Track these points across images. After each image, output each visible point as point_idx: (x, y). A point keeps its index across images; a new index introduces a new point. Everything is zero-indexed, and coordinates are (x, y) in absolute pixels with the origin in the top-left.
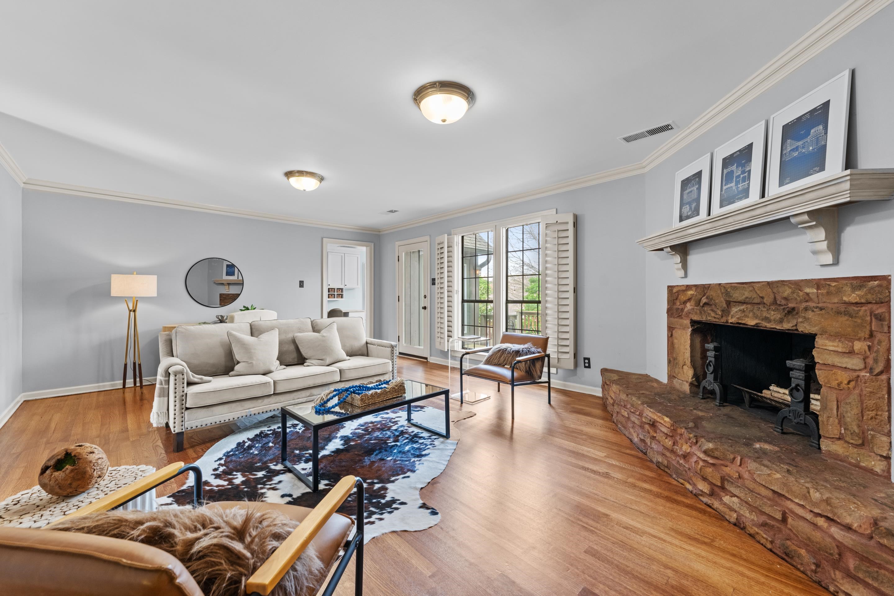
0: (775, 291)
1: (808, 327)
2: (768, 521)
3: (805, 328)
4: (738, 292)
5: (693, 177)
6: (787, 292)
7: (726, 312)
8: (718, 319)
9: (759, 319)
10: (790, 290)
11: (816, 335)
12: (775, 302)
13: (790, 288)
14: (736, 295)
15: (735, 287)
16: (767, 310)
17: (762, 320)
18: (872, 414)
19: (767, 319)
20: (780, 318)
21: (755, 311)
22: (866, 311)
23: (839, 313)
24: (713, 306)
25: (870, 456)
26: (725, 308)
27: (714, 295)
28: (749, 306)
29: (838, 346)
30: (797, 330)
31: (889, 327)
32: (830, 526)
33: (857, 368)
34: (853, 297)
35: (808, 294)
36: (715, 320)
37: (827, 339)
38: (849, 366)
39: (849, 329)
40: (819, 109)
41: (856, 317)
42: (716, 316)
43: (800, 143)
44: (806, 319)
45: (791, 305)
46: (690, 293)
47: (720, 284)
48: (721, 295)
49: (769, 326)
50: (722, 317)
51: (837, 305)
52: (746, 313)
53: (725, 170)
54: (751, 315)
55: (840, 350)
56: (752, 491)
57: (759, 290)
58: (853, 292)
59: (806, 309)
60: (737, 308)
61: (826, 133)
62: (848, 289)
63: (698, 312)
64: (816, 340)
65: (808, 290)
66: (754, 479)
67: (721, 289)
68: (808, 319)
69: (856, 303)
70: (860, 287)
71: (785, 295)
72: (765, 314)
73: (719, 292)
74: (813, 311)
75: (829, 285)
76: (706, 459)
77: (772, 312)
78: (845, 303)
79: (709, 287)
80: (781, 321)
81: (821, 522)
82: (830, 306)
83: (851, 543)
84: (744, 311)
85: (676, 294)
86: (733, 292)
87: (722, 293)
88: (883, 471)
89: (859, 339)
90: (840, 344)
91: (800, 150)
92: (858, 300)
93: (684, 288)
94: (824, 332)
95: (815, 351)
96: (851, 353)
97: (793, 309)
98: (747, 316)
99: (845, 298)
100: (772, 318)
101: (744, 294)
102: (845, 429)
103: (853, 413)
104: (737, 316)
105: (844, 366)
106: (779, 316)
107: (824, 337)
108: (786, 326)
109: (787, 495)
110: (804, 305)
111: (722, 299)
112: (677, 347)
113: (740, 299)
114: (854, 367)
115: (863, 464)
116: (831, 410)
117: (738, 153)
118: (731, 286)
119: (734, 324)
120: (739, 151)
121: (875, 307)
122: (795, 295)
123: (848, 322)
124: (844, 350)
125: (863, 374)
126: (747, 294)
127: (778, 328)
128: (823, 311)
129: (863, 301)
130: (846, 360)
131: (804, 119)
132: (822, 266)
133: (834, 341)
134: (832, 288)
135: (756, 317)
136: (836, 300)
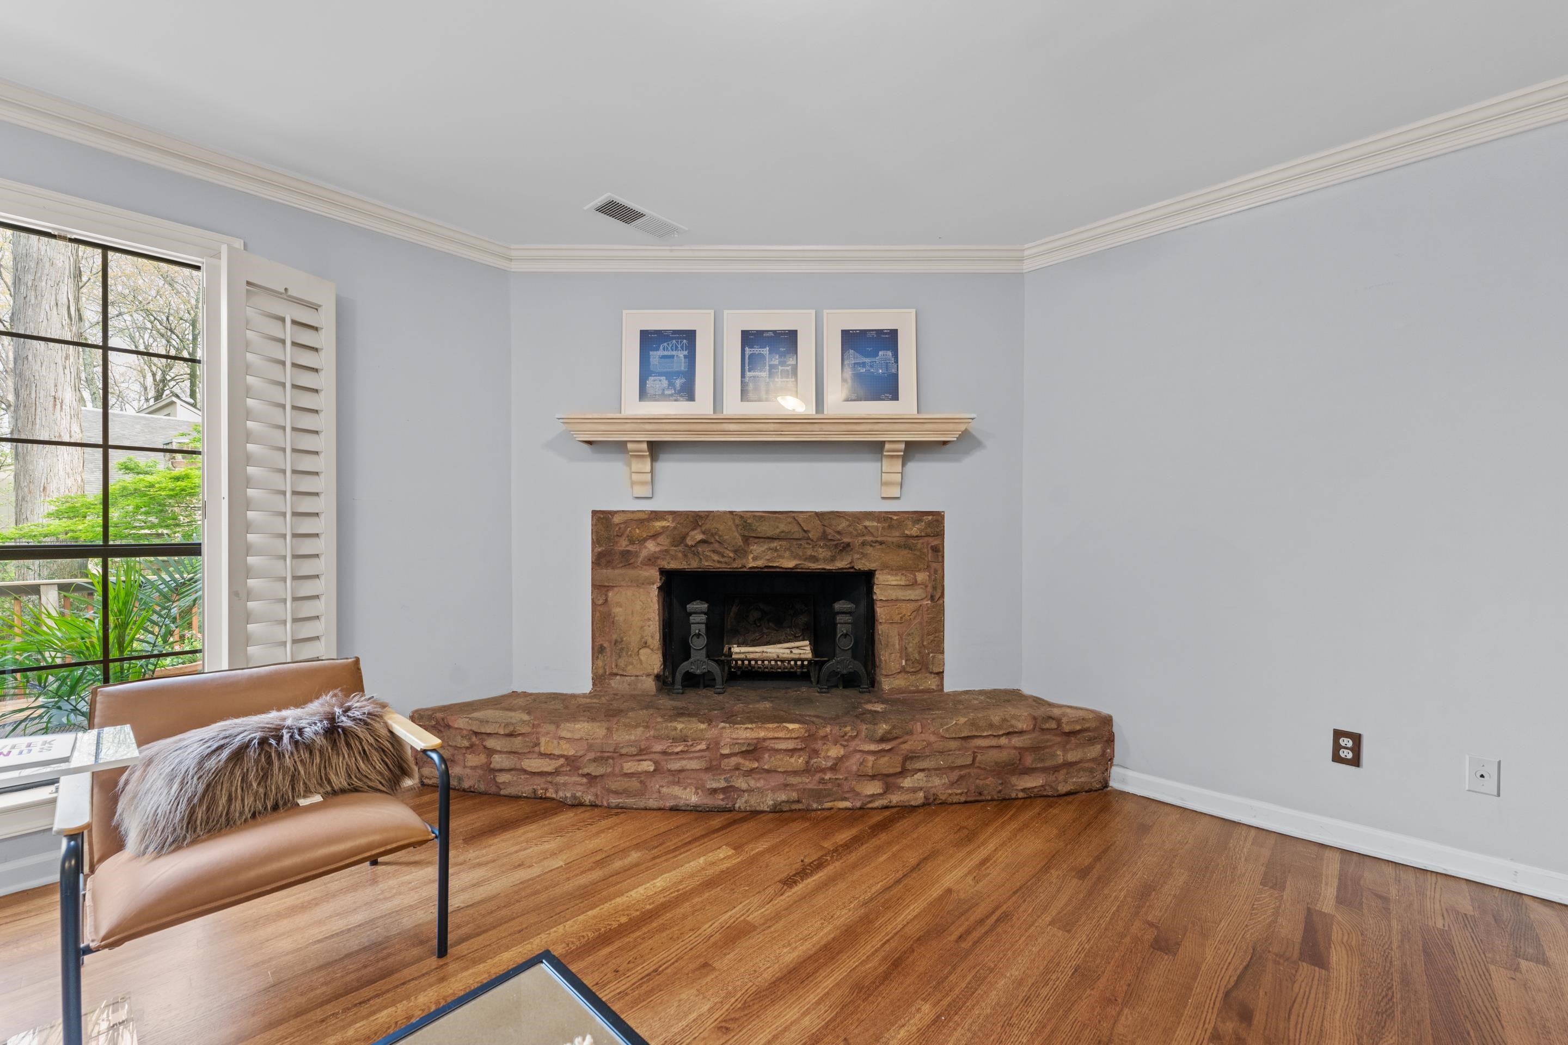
0: (826, 523)
1: (867, 564)
2: (962, 773)
3: (863, 565)
4: (767, 524)
5: (673, 334)
6: (843, 525)
7: (740, 552)
8: (726, 563)
9: (800, 559)
10: (848, 523)
11: (875, 571)
12: (824, 536)
13: (848, 520)
14: (764, 528)
15: (762, 517)
16: (813, 547)
17: (805, 560)
18: (931, 637)
19: (814, 559)
20: (832, 556)
21: (793, 549)
22: (923, 543)
23: (899, 546)
24: (716, 545)
25: (926, 677)
26: (740, 546)
27: (722, 528)
28: (784, 543)
29: (901, 580)
30: (853, 568)
31: (943, 557)
32: (1010, 740)
33: (919, 598)
34: (914, 530)
35: (866, 527)
36: (718, 565)
37: (889, 574)
38: (913, 597)
39: (911, 562)
40: (886, 334)
41: (915, 550)
42: (722, 560)
43: (867, 360)
44: (864, 555)
45: (846, 540)
46: (659, 524)
47: (731, 512)
48: (734, 529)
49: (814, 566)
50: (734, 560)
51: (898, 539)
52: (780, 553)
53: (747, 349)
54: (787, 554)
55: (903, 583)
56: (942, 752)
57: (804, 522)
58: (914, 526)
59: (864, 544)
60: (761, 546)
61: (897, 362)
62: (910, 523)
63: (680, 555)
64: (877, 576)
65: (867, 523)
66: (943, 737)
67: (734, 520)
68: (867, 554)
69: (917, 536)
70: (919, 521)
71: (839, 528)
72: (809, 552)
73: (730, 523)
74: (871, 546)
75: (891, 518)
76: (880, 748)
77: (820, 550)
78: (907, 536)
79: (708, 516)
80: (833, 559)
81: (1003, 741)
82: (890, 539)
83: (1030, 742)
84: (776, 550)
85: (622, 526)
86: (757, 524)
87: (737, 526)
88: (938, 686)
89: (919, 571)
90: (904, 578)
91: (868, 368)
92: (918, 533)
93: (645, 516)
94: (885, 567)
95: (877, 588)
96: (913, 584)
97: (848, 545)
98: (782, 557)
99: (906, 532)
100: (821, 556)
101: (778, 527)
102: (906, 661)
103: (914, 642)
104: (767, 557)
105: (907, 598)
106: (830, 554)
107: (885, 572)
108: (841, 564)
109: (976, 734)
110: (861, 539)
111: (736, 534)
112: (621, 619)
113: (770, 534)
114: (917, 598)
115: (921, 688)
116: (894, 645)
117: (772, 334)
118: (754, 516)
119: (761, 568)
120: (774, 332)
121: (930, 539)
122: (851, 529)
123: (909, 555)
124: (907, 583)
125: (925, 602)
126: (782, 527)
127: (828, 567)
128: (884, 546)
129: (923, 534)
130: (910, 592)
131: (869, 335)
132: (883, 498)
133: (896, 575)
134: (894, 522)
135: (795, 556)
136: (897, 534)
